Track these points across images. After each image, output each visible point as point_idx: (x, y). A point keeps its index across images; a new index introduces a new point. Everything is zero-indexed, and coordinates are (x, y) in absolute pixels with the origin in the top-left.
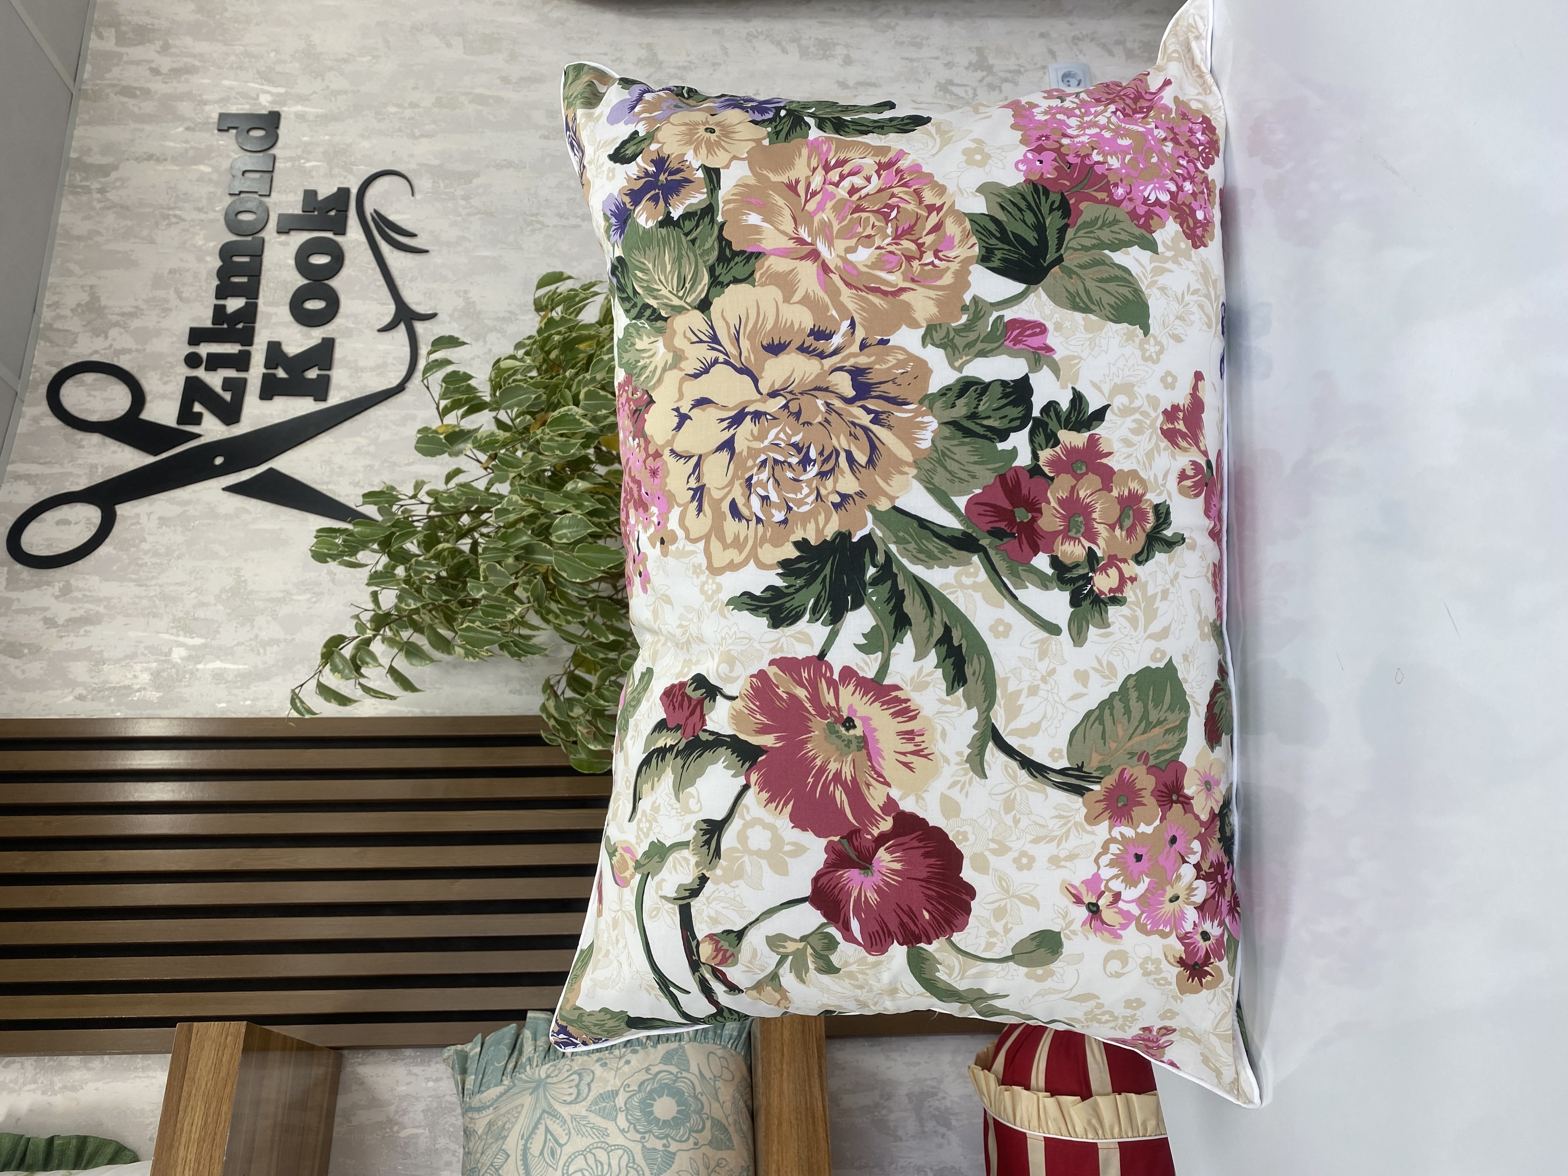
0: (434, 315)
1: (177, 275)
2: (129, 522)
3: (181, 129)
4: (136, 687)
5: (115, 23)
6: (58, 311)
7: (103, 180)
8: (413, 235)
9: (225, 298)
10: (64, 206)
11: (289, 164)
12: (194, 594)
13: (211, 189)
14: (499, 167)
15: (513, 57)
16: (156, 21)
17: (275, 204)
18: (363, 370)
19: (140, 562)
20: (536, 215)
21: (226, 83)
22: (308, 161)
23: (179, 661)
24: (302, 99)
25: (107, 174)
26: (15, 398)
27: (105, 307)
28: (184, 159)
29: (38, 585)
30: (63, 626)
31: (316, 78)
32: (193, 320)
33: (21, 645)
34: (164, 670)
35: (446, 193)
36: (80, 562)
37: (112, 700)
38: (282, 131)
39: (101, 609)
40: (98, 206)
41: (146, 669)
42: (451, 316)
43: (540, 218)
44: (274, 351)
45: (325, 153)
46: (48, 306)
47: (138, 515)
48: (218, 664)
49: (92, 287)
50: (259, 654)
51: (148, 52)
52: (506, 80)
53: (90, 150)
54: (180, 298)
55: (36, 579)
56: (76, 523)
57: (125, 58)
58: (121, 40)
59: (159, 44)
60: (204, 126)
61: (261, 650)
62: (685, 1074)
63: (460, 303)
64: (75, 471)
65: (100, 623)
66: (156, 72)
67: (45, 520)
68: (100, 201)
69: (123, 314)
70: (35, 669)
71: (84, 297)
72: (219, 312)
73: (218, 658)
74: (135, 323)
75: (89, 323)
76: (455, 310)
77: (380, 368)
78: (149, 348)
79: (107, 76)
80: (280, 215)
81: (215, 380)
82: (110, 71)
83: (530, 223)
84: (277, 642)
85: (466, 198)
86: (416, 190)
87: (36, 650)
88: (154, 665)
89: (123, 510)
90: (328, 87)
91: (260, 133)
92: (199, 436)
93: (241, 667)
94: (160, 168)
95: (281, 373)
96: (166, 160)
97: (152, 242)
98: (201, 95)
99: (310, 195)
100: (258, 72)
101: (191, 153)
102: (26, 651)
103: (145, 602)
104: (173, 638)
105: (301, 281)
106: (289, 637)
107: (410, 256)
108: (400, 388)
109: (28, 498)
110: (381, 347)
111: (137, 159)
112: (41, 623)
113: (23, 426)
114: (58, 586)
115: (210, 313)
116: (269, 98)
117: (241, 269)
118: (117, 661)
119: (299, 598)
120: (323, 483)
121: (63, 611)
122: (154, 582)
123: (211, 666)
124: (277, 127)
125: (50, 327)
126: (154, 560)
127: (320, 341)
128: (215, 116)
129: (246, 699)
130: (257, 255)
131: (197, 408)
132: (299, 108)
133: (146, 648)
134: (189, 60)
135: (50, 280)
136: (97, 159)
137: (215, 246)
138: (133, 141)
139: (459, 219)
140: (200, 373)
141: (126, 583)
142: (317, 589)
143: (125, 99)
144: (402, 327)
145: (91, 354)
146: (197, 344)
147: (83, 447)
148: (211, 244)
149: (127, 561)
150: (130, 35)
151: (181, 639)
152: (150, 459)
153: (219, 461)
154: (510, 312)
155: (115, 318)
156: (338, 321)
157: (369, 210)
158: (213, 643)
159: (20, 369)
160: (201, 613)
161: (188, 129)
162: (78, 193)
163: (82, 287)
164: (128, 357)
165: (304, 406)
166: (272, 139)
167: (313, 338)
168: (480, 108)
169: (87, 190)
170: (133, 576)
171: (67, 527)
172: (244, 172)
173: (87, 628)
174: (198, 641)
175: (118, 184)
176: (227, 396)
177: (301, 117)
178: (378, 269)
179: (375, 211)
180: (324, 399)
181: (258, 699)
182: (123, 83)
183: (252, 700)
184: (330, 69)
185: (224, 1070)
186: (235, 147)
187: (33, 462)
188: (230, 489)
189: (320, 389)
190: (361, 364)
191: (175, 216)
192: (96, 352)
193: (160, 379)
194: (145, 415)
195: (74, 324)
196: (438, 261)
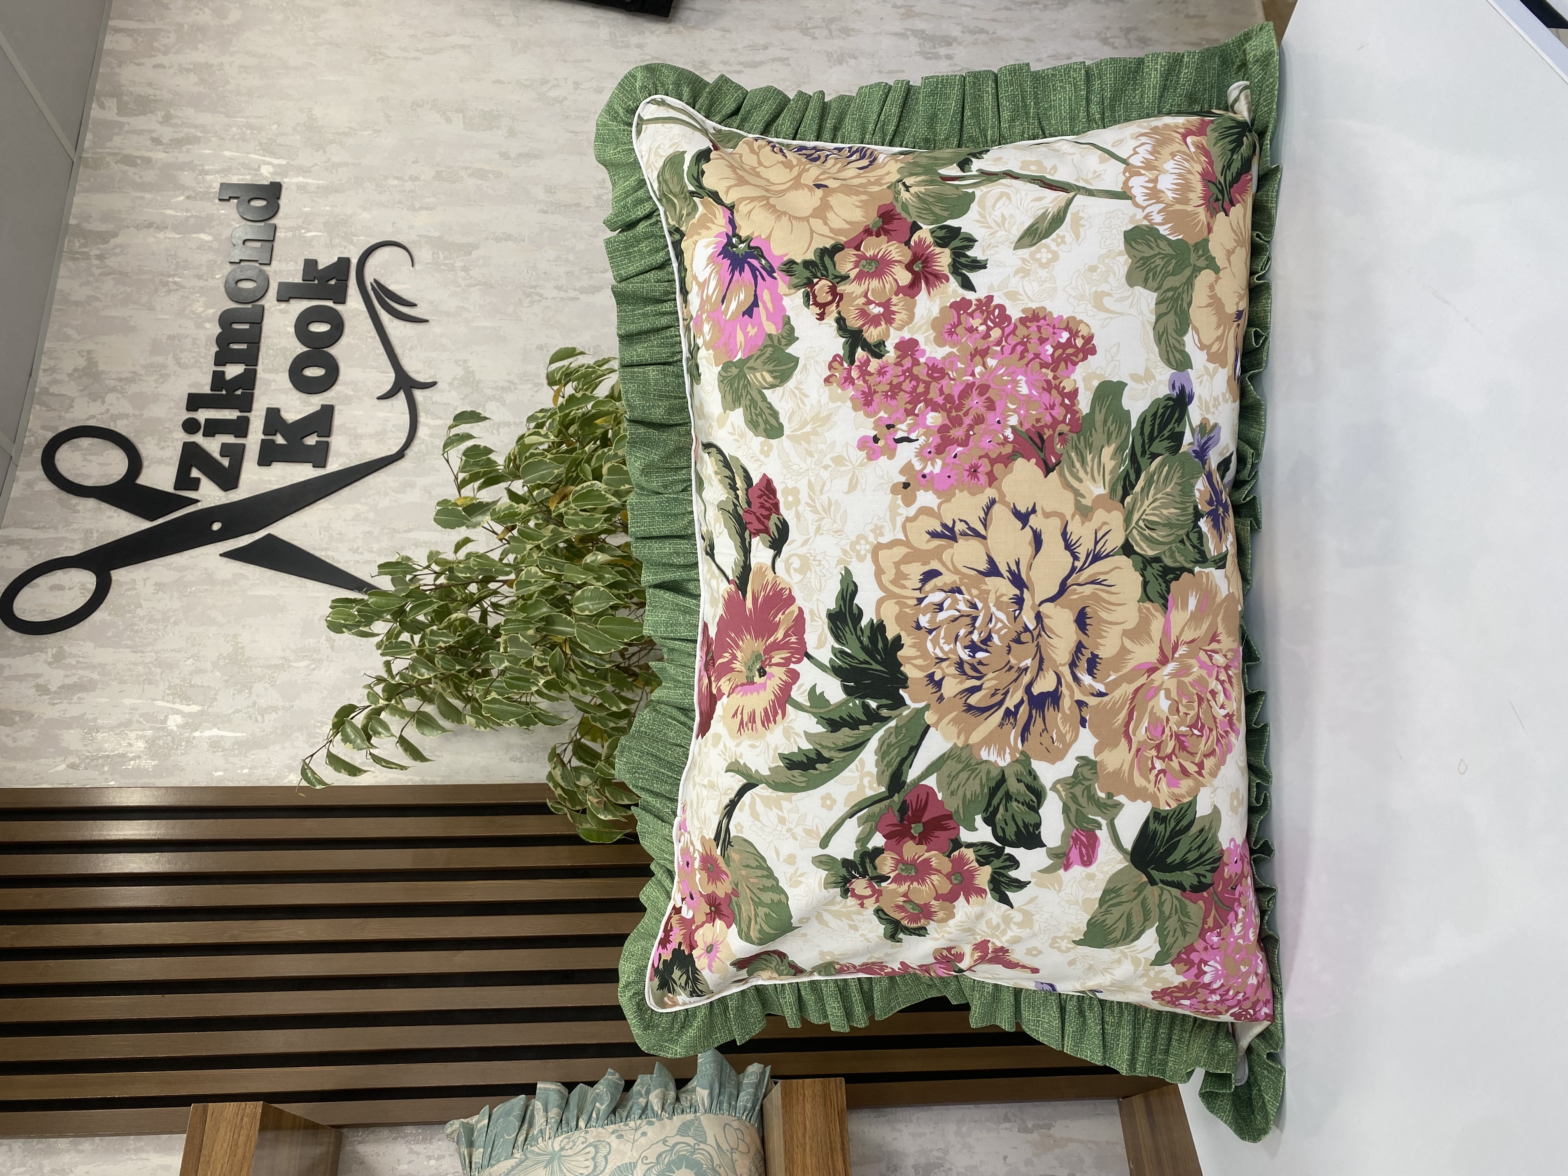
0: (434, 384)
1: (177, 342)
2: (125, 587)
3: (182, 198)
4: (131, 755)
5: (117, 93)
6: (55, 375)
7: (102, 246)
8: (413, 305)
9: (224, 365)
10: (63, 271)
11: (290, 234)
12: (191, 661)
13: (211, 256)
14: (498, 240)
15: (512, 133)
16: (158, 93)
17: (275, 272)
18: (361, 437)
19: (136, 628)
20: (535, 287)
21: (227, 153)
22: (309, 231)
23: (175, 729)
24: (304, 171)
25: (106, 242)
26: (11, 462)
27: (103, 372)
28: (183, 227)
29: (30, 651)
30: (55, 693)
31: (317, 151)
32: (190, 386)
33: (12, 712)
34: (159, 738)
35: (445, 265)
36: (74, 628)
37: (106, 769)
38: (283, 202)
39: (95, 676)
40: (97, 272)
41: (141, 737)
42: (451, 384)
43: (539, 290)
44: (273, 417)
45: (326, 224)
46: (45, 371)
47: (134, 581)
48: (215, 732)
49: (89, 352)
50: (257, 721)
51: (149, 122)
52: (505, 155)
53: (90, 216)
54: (180, 365)
55: (28, 645)
56: (70, 589)
57: (126, 128)
58: (123, 109)
59: (160, 114)
60: (204, 196)
61: (259, 718)
62: (702, 1146)
63: (459, 372)
64: (68, 535)
65: (94, 689)
66: (157, 141)
67: (38, 585)
68: (98, 267)
69: (120, 380)
70: (27, 737)
71: (82, 362)
72: (218, 379)
73: (215, 725)
74: (133, 389)
75: (86, 388)
76: (454, 378)
77: (380, 436)
78: (146, 414)
79: (108, 144)
80: (280, 284)
81: (213, 446)
82: (111, 140)
83: (528, 295)
84: (274, 709)
85: (465, 269)
86: (416, 261)
87: (27, 717)
88: (149, 733)
89: (119, 575)
90: (329, 160)
91: (262, 203)
92: (196, 501)
93: (238, 734)
94: (161, 235)
95: (280, 440)
96: (166, 228)
97: (152, 308)
98: (202, 165)
99: (310, 265)
100: (260, 144)
101: (192, 221)
102: (17, 719)
103: (140, 668)
104: (168, 705)
105: (301, 349)
106: (287, 704)
107: (409, 325)
108: (400, 455)
109: (21, 563)
110: (380, 414)
111: (137, 227)
112: (33, 690)
113: (17, 490)
114: (51, 652)
115: (209, 379)
116: (271, 169)
117: (239, 337)
118: (112, 729)
119: (297, 664)
120: (322, 550)
121: (56, 678)
122: (149, 649)
123: (208, 733)
124: (279, 198)
125: (45, 391)
126: (150, 626)
127: (319, 408)
128: (216, 186)
129: (243, 768)
130: (257, 322)
131: (195, 473)
132: (300, 179)
133: (141, 715)
134: (192, 130)
135: (47, 345)
136: (96, 226)
137: (214, 312)
138: (133, 208)
139: (459, 289)
140: (198, 438)
141: (121, 650)
142: (315, 656)
143: (127, 168)
144: (402, 395)
145: (88, 419)
146: (195, 410)
147: (78, 512)
148: (211, 311)
149: (122, 627)
150: (132, 105)
151: (178, 706)
152: (146, 525)
153: (216, 526)
154: (509, 382)
155: (112, 383)
156: (337, 388)
157: (369, 280)
158: (210, 710)
159: (16, 433)
160: (197, 680)
161: (188, 198)
162: (77, 259)
163: (79, 352)
164: (125, 422)
165: (303, 472)
166: (273, 209)
167: (313, 405)
168: (480, 182)
169: (86, 256)
170: (129, 643)
171: (60, 593)
172: (244, 241)
173: (80, 695)
174: (195, 708)
175: (118, 250)
176: (226, 462)
177: (302, 188)
178: (378, 338)
179: (375, 281)
180: (324, 466)
181: (256, 767)
182: (125, 152)
183: (250, 769)
184: (332, 142)
185: (240, 1151)
186: (237, 216)
187: (26, 527)
188: (230, 555)
189: (319, 455)
190: (360, 431)
191: (175, 283)
192: (93, 417)
193: (158, 444)
194: (142, 480)
195: (70, 389)
196: (438, 330)
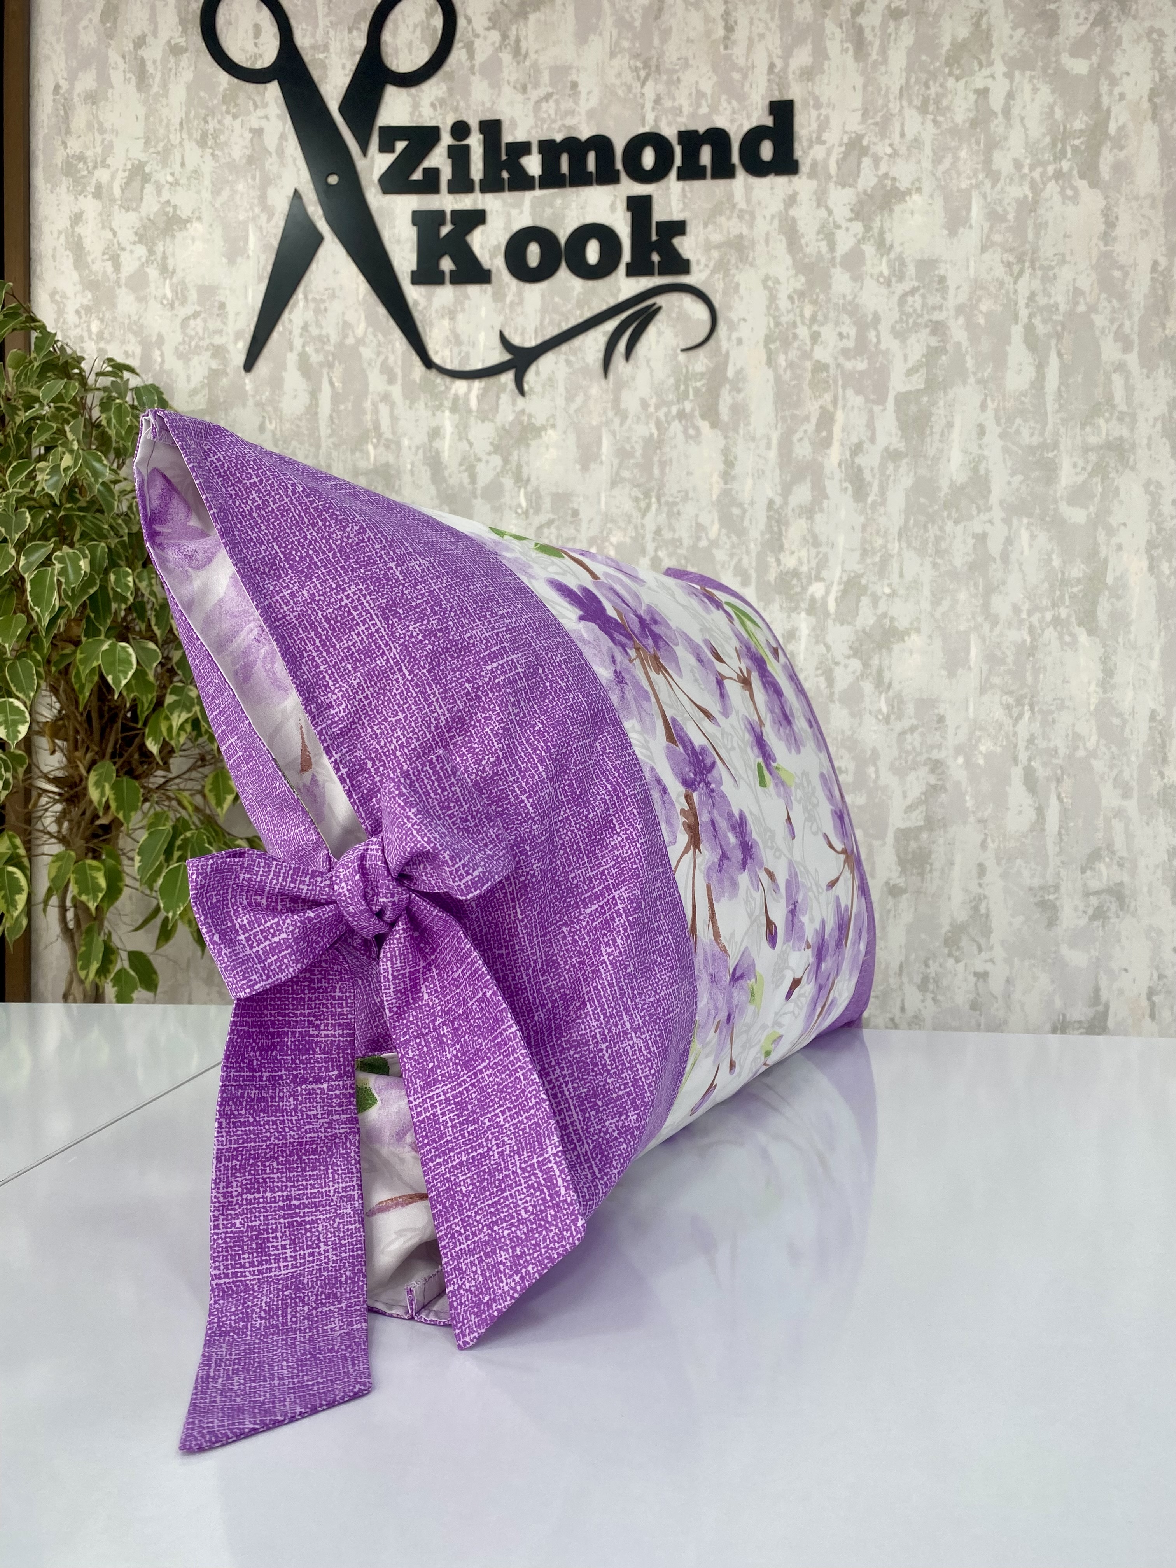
0: (522, 392)
1: (569, 92)
2: (258, 98)
3: (771, 57)
4: (68, 140)
8: (628, 356)
9: (540, 152)
11: (723, 196)
12: (171, 179)
13: (686, 110)
14: (726, 452)
15: (892, 456)
17: (668, 188)
18: (452, 319)
19: (209, 118)
20: (659, 502)
22: (728, 219)
23: (95, 177)
24: (821, 199)
27: (527, 19)
29: (183, 22)
30: (136, 55)
31: (853, 211)
32: (511, 121)
33: (116, 19)
34: (85, 163)
35: (687, 389)
36: (209, 57)
38: (771, 180)
39: (155, 89)
41: (87, 147)
42: (523, 411)
43: (654, 507)
44: (474, 218)
45: (740, 236)
47: (266, 106)
50: (104, 254)
54: (538, 102)
56: (256, 46)
60: (777, 84)
61: (107, 256)
63: (539, 421)
64: (319, 32)
65: (139, 91)
66: (858, 9)
67: (259, 11)
69: (517, 41)
70: (88, 38)
72: (522, 148)
73: (99, 214)
74: (506, 57)
76: (530, 415)
77: (456, 339)
78: (476, 79)
80: (652, 196)
81: (437, 158)
83: (647, 496)
84: (117, 270)
85: (681, 415)
86: (691, 353)
87: (109, 34)
88: (91, 153)
89: (273, 89)
90: (839, 227)
91: (768, 155)
92: (365, 154)
93: (89, 239)
95: (445, 230)
97: (612, 55)
98: (821, 72)
99: (679, 228)
100: (859, 137)
102: (109, 25)
103: (162, 131)
104: (121, 166)
105: (563, 235)
106: (123, 282)
107: (601, 355)
108: (430, 364)
110: (482, 337)
115: (521, 138)
116: (819, 157)
117: (578, 163)
119: (167, 285)
120: (305, 294)
121: (153, 52)
122: (185, 136)
124: (776, 174)
127: (487, 267)
128: (793, 95)
129: (54, 249)
130: (597, 179)
132: (806, 196)
133: (110, 142)
134: (877, 47)
137: (608, 128)
139: (652, 409)
140: (446, 139)
141: (184, 109)
145: (468, 17)
146: (482, 131)
147: (350, 31)
148: (610, 124)
149: (210, 105)
151: (120, 175)
153: (333, 179)
155: (513, 33)
156: (514, 283)
157: (660, 300)
158: (116, 207)
160: (149, 189)
161: (774, 66)
164: (465, 58)
165: (405, 263)
166: (757, 168)
167: (491, 259)
168: (814, 421)
170: (192, 114)
171: (252, 37)
173: (134, 80)
174: (117, 192)
176: (417, 176)
177: (791, 200)
179: (660, 308)
180: (413, 283)
181: (54, 261)
184: (868, 226)
188: (296, 198)
189: (427, 276)
190: (460, 316)
191: (648, 75)
192: (469, 21)
193: (437, 97)
194: (390, 91)
196: (594, 391)
